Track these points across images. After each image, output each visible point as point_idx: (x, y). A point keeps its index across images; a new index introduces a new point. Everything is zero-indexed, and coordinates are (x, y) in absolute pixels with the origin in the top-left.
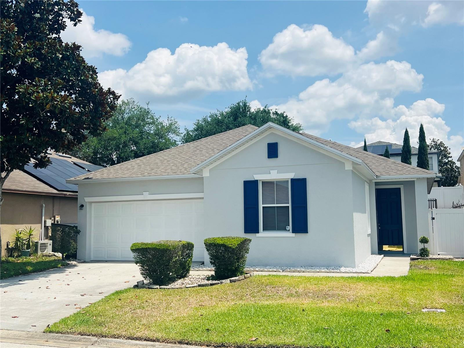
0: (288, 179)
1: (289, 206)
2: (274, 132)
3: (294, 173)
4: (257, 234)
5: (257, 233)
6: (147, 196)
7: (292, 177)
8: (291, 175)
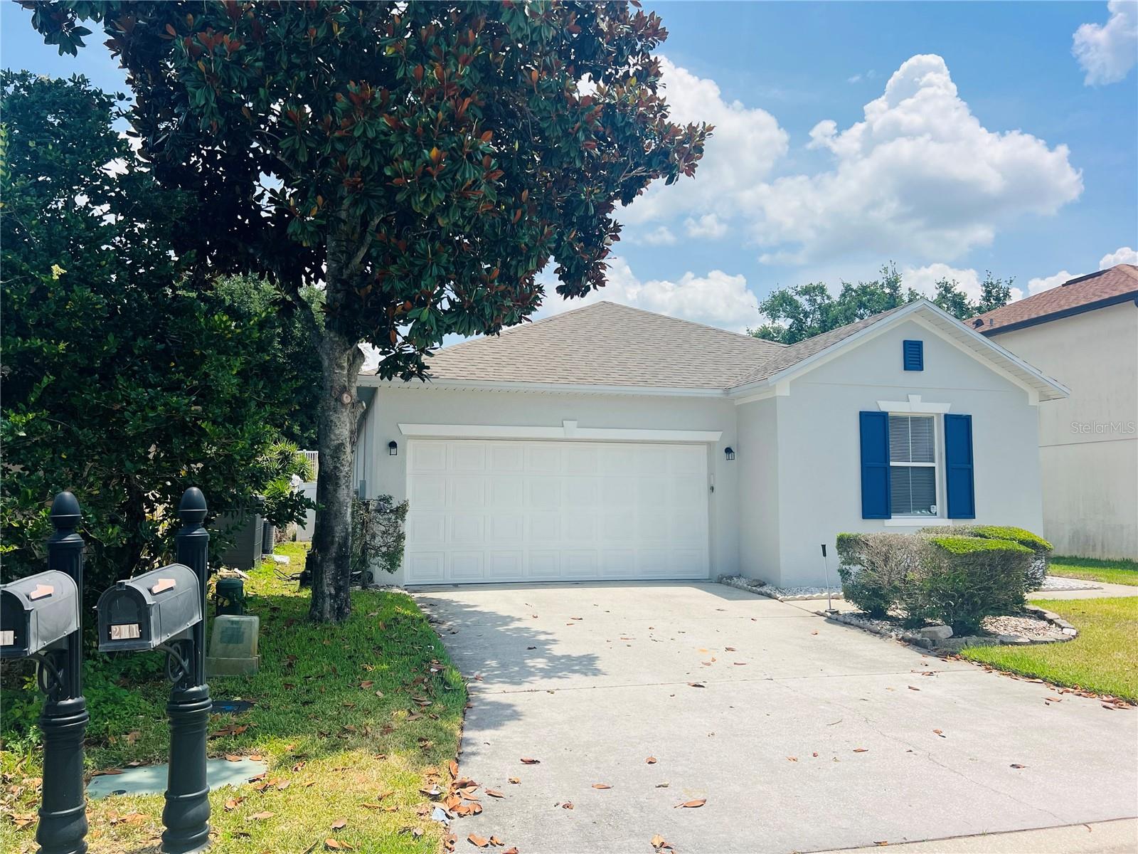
0: (932, 415)
1: (934, 467)
2: (914, 320)
3: (950, 405)
4: (886, 521)
5: (886, 519)
6: (572, 430)
7: (947, 412)
8: (945, 408)
